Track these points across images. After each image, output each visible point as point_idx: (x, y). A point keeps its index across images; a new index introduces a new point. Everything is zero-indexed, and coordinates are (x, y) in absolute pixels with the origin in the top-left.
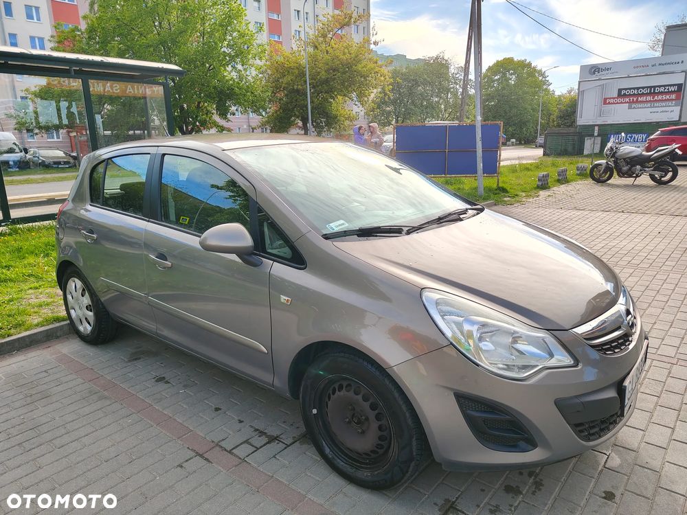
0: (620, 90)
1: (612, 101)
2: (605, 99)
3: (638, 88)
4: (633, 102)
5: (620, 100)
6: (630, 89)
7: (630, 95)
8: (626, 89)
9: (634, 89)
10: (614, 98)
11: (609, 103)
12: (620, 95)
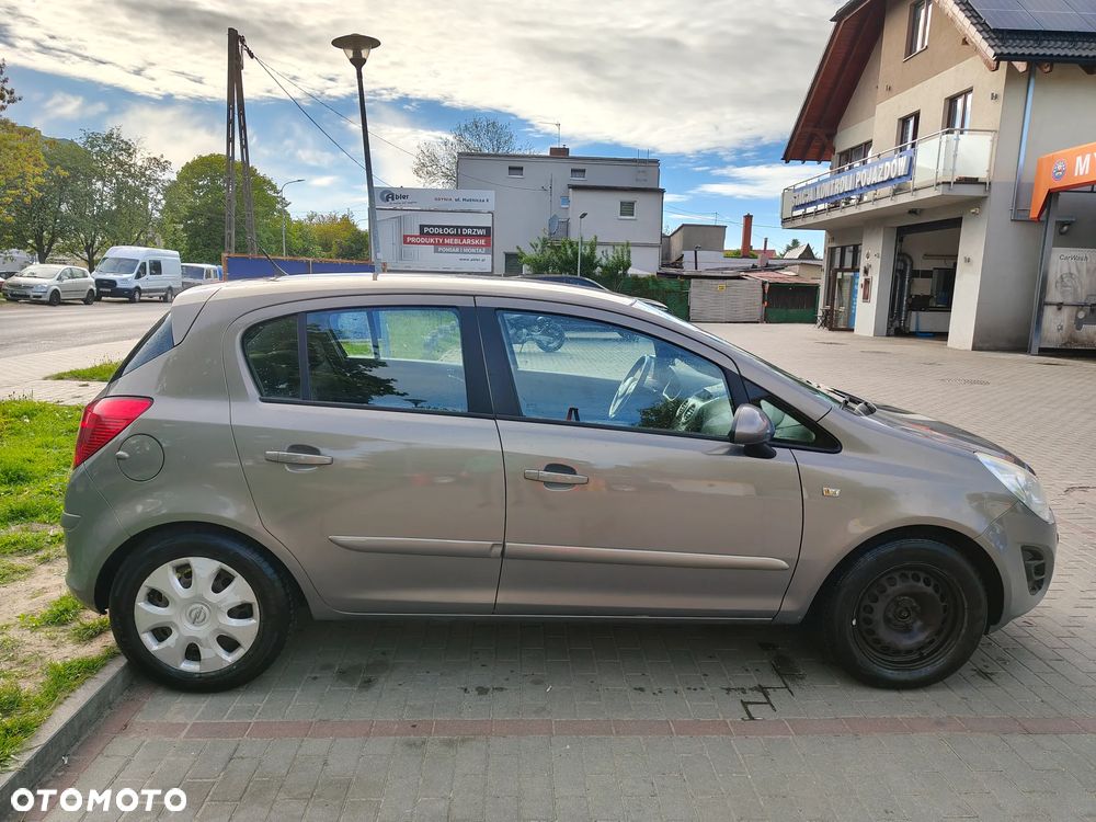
0: (422, 227)
1: (413, 240)
2: (405, 237)
3: (443, 227)
4: (439, 244)
5: (423, 240)
6: (434, 227)
7: (434, 234)
8: (429, 226)
9: (439, 227)
10: (416, 237)
11: (410, 243)
12: (422, 234)
